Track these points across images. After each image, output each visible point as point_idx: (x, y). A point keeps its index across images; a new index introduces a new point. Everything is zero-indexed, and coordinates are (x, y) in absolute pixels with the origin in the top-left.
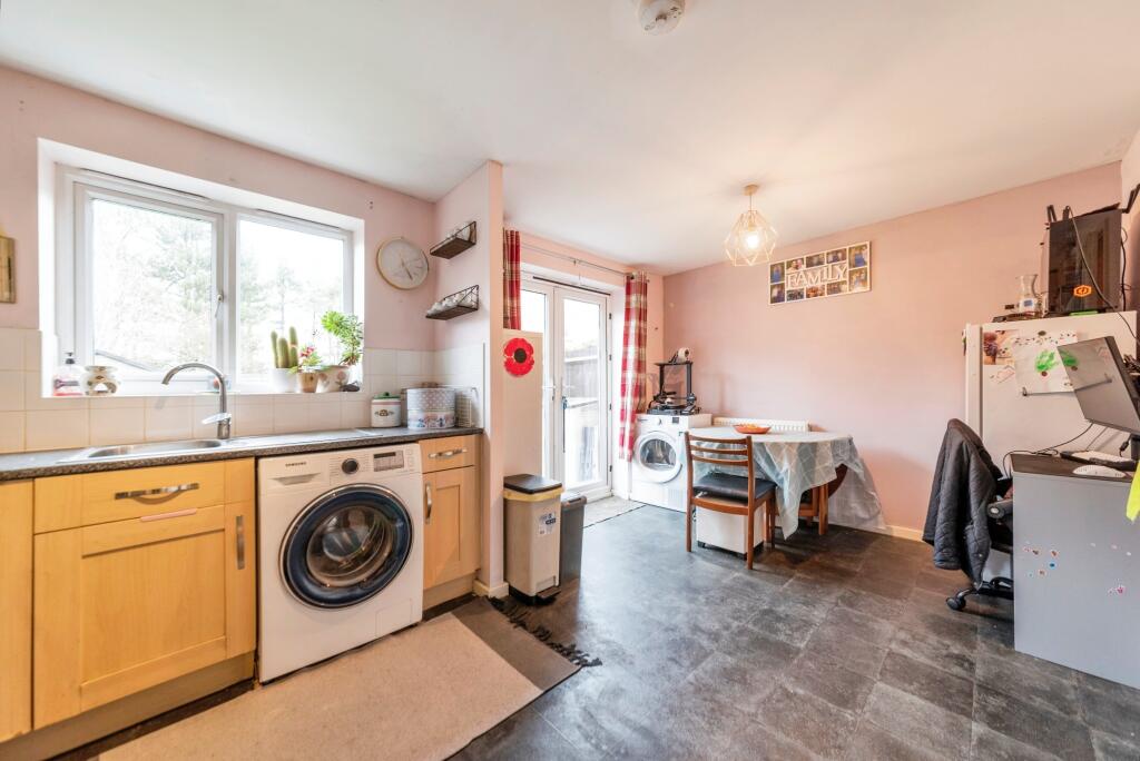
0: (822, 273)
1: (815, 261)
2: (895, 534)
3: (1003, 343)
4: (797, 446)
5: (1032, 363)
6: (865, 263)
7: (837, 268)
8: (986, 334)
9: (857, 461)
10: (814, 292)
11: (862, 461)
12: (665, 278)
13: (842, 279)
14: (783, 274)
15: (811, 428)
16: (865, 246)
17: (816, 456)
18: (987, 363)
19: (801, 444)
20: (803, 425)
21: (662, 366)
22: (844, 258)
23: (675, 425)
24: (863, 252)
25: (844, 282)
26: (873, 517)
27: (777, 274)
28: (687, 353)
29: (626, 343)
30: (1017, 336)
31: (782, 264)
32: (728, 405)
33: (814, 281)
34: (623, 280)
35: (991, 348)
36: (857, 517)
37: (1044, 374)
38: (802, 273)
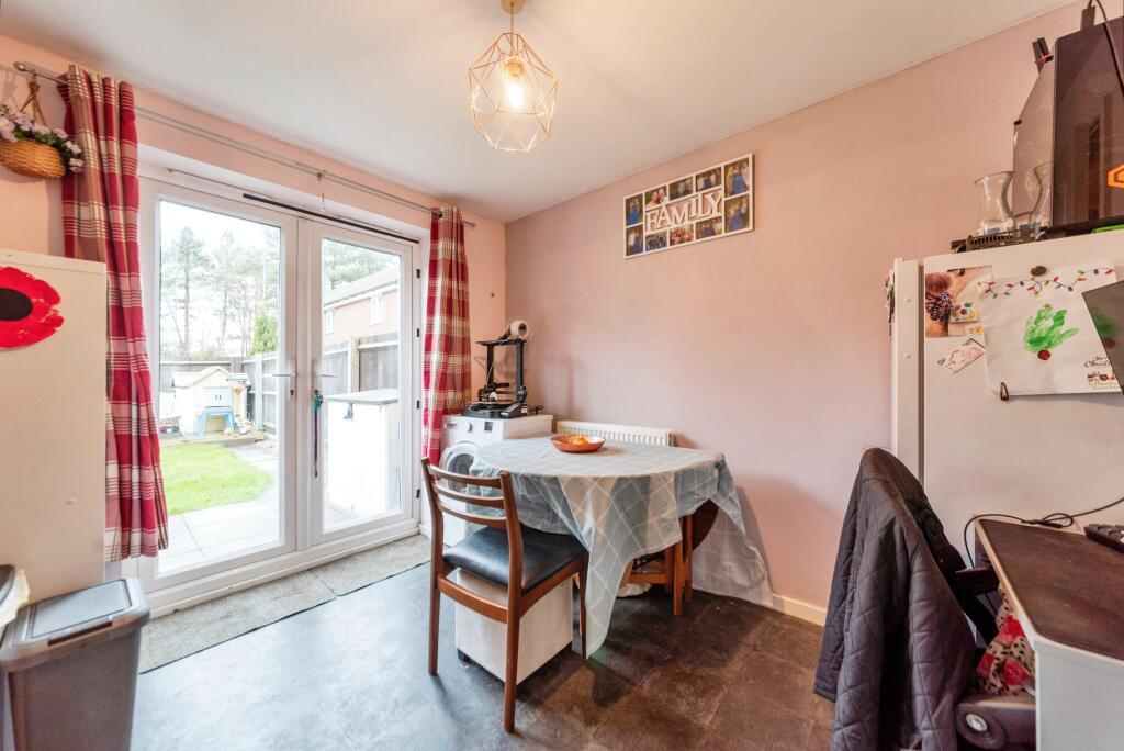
0: (690, 206)
1: (681, 189)
2: (788, 611)
3: (962, 294)
4: (612, 484)
5: (1020, 333)
6: (746, 188)
7: (709, 197)
8: (930, 277)
9: (732, 494)
10: (680, 236)
11: (741, 493)
12: (507, 226)
13: (716, 214)
14: (641, 211)
15: (675, 441)
16: (747, 160)
17: (647, 499)
18: (932, 334)
19: (621, 480)
20: (660, 435)
21: (490, 346)
22: (718, 183)
23: (488, 434)
24: (744, 171)
25: (718, 219)
26: (757, 584)
27: (633, 213)
28: (523, 328)
29: (431, 312)
30: (987, 278)
31: (640, 197)
32: (578, 402)
33: (679, 219)
34: (428, 219)
35: (939, 304)
36: (733, 583)
37: (1044, 355)
38: (664, 209)
